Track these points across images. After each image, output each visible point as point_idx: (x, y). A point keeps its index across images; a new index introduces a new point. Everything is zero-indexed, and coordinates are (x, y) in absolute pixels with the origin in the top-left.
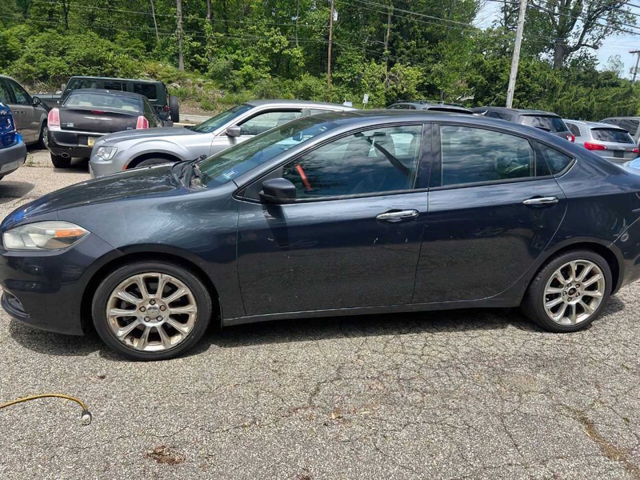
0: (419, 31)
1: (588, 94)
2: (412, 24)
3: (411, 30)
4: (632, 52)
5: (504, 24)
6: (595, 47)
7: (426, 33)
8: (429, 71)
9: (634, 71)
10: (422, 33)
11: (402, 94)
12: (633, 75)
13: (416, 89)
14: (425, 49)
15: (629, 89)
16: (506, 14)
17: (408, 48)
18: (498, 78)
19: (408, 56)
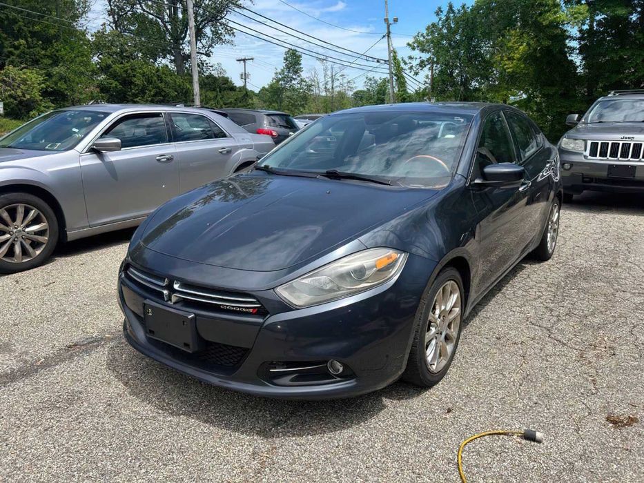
0: (25, 29)
1: (215, 98)
2: (15, 21)
3: (16, 27)
4: (238, 60)
5: (114, 28)
6: (208, 55)
7: (35, 32)
8: (49, 75)
9: (244, 77)
10: (30, 32)
11: (24, 101)
12: (244, 80)
13: (41, 96)
14: (38, 49)
15: (245, 92)
16: (113, 17)
17: (17, 48)
18: (131, 83)
19: (19, 56)
